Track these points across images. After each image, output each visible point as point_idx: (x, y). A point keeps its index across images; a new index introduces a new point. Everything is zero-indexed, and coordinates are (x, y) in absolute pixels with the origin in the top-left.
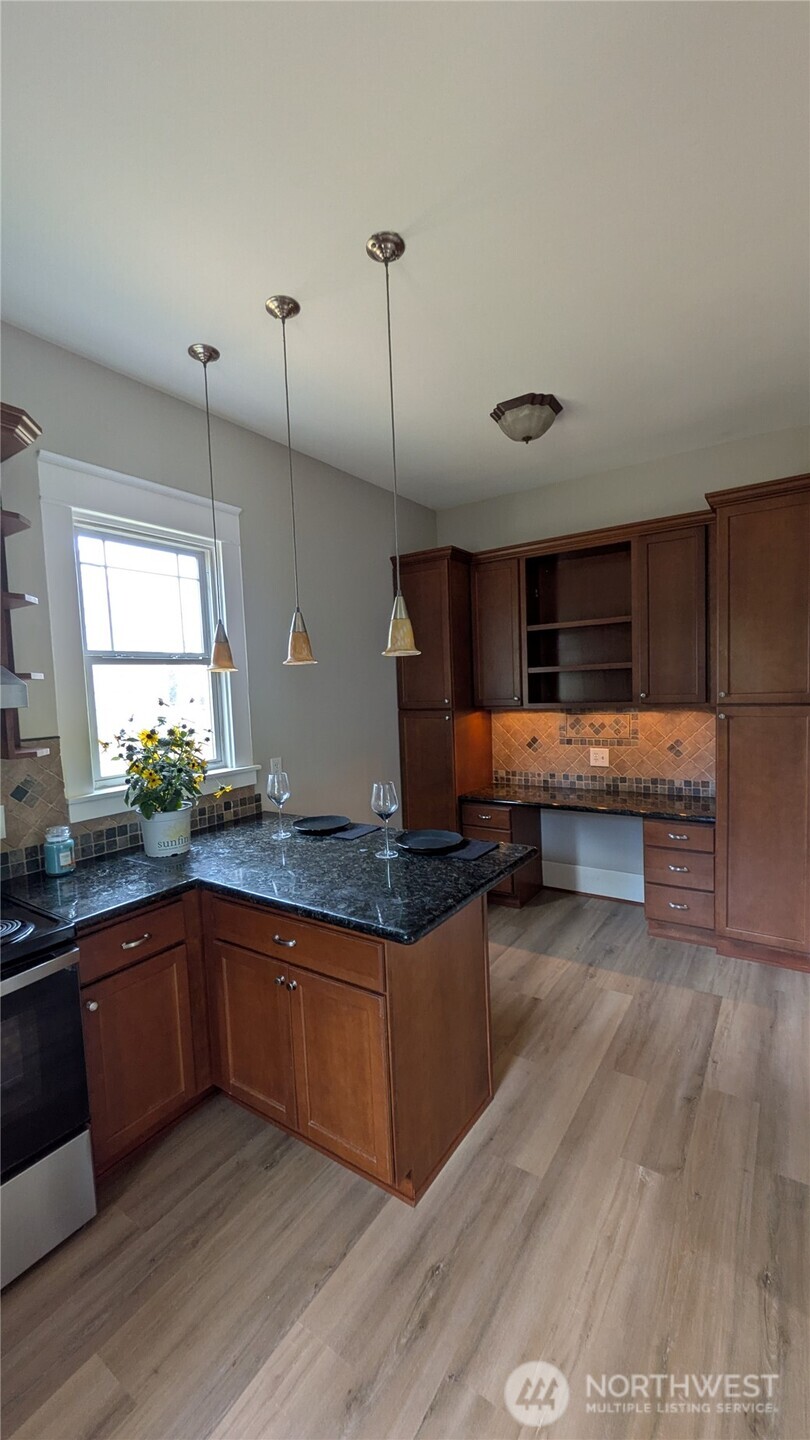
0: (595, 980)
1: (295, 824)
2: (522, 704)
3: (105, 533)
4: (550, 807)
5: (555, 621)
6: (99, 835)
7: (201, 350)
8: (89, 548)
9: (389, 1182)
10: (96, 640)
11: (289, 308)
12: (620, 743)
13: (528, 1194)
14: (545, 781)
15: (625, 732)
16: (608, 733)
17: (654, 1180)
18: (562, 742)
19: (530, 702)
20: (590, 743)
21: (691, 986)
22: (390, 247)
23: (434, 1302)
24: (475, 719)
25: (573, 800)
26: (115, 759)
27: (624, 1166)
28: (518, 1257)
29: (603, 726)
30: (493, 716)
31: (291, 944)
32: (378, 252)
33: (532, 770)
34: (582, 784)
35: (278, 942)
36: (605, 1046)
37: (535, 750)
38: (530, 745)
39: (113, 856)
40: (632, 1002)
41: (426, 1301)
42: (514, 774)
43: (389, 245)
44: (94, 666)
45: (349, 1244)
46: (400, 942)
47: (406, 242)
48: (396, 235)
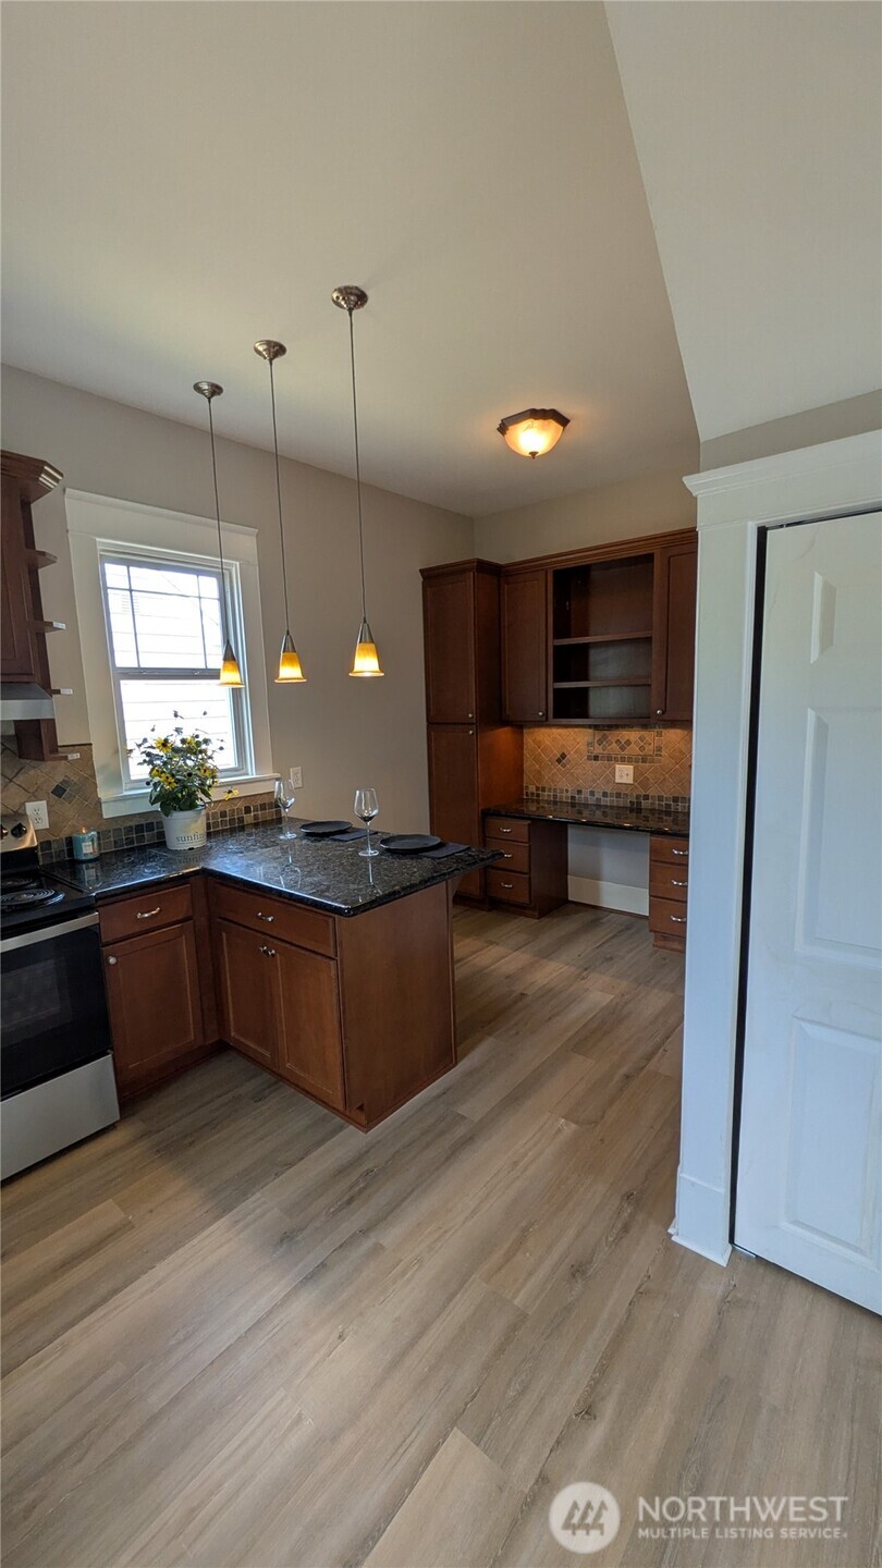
0: (583, 982)
1: (303, 827)
2: (547, 719)
3: (129, 560)
4: (578, 823)
5: (586, 634)
6: (129, 829)
7: (206, 387)
8: (115, 574)
9: (341, 1107)
10: (124, 658)
11: (276, 350)
12: (644, 761)
13: (460, 1131)
14: (573, 798)
15: (649, 749)
16: (634, 749)
17: (570, 1129)
18: (589, 758)
19: (554, 717)
20: (616, 760)
21: (673, 991)
22: (355, 298)
23: (361, 1192)
24: (503, 735)
25: (598, 816)
26: (140, 764)
27: (548, 1119)
28: (437, 1169)
29: (628, 742)
30: (525, 731)
31: (270, 919)
32: (343, 303)
33: (559, 786)
34: (607, 801)
35: (260, 918)
36: (569, 1034)
37: (564, 766)
38: (559, 761)
39: (142, 849)
40: (612, 1001)
41: (356, 1189)
42: (543, 789)
43: (352, 298)
44: (122, 682)
45: (307, 1153)
46: (341, 915)
47: (368, 293)
48: (357, 288)
